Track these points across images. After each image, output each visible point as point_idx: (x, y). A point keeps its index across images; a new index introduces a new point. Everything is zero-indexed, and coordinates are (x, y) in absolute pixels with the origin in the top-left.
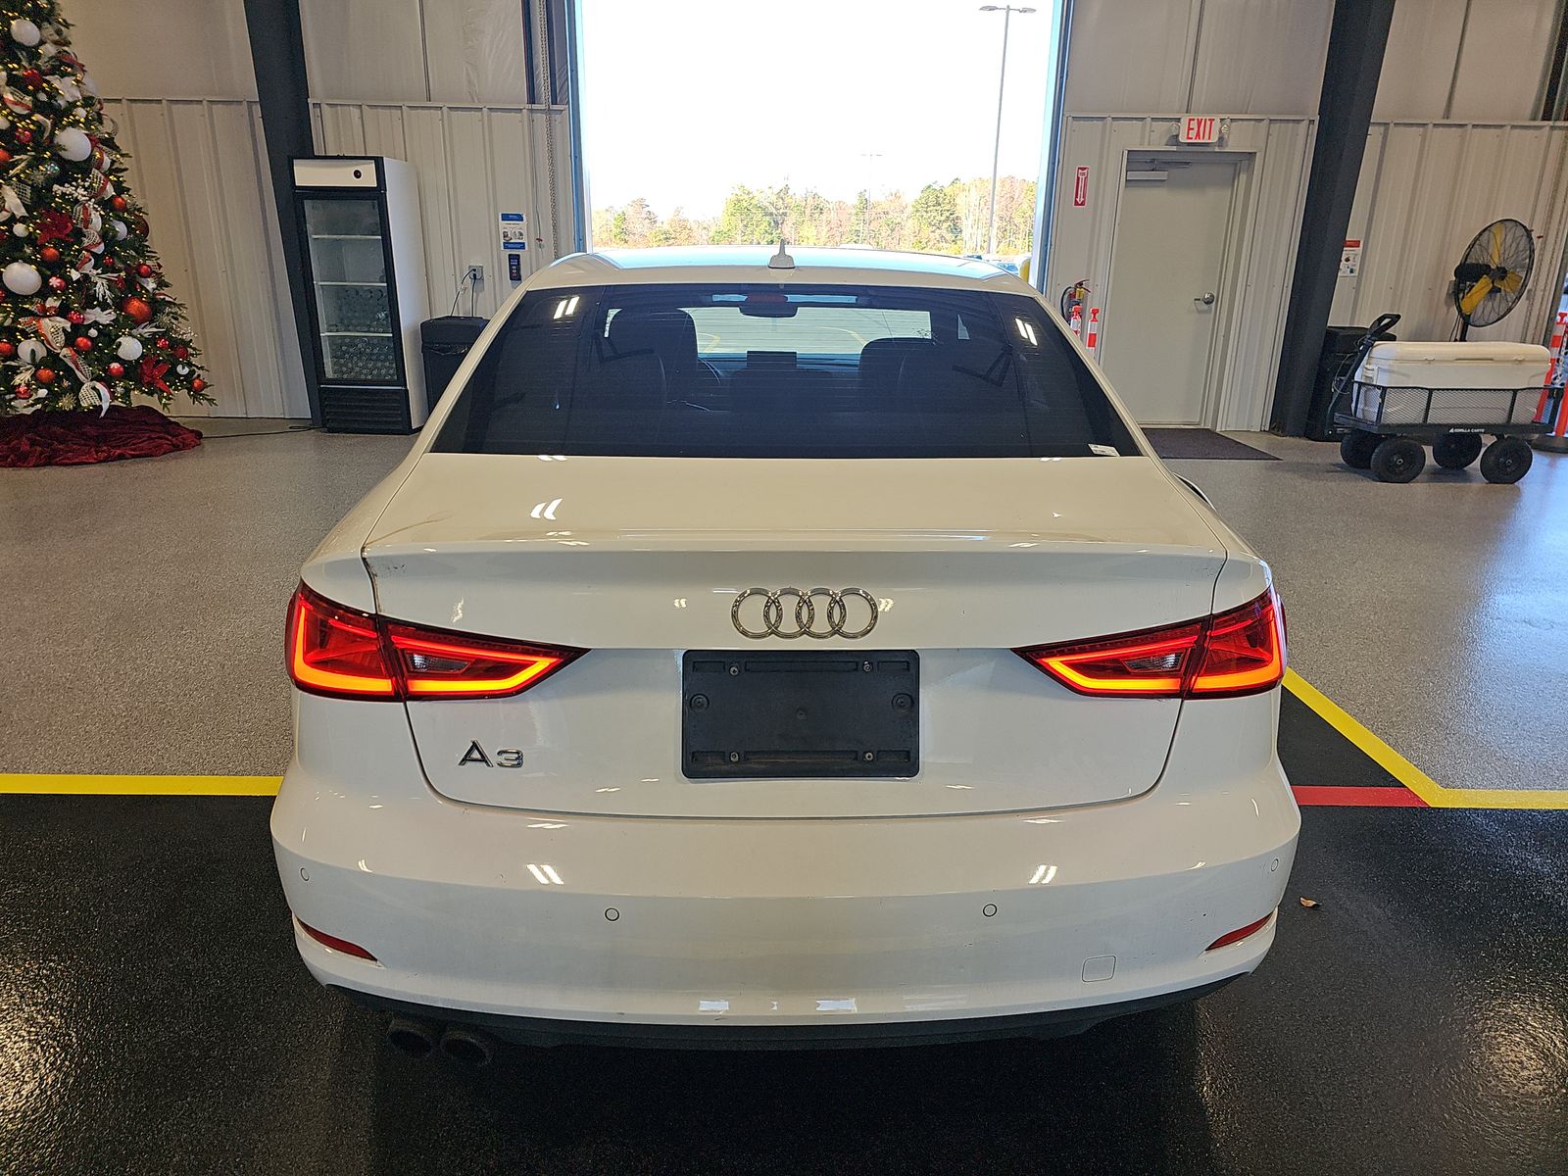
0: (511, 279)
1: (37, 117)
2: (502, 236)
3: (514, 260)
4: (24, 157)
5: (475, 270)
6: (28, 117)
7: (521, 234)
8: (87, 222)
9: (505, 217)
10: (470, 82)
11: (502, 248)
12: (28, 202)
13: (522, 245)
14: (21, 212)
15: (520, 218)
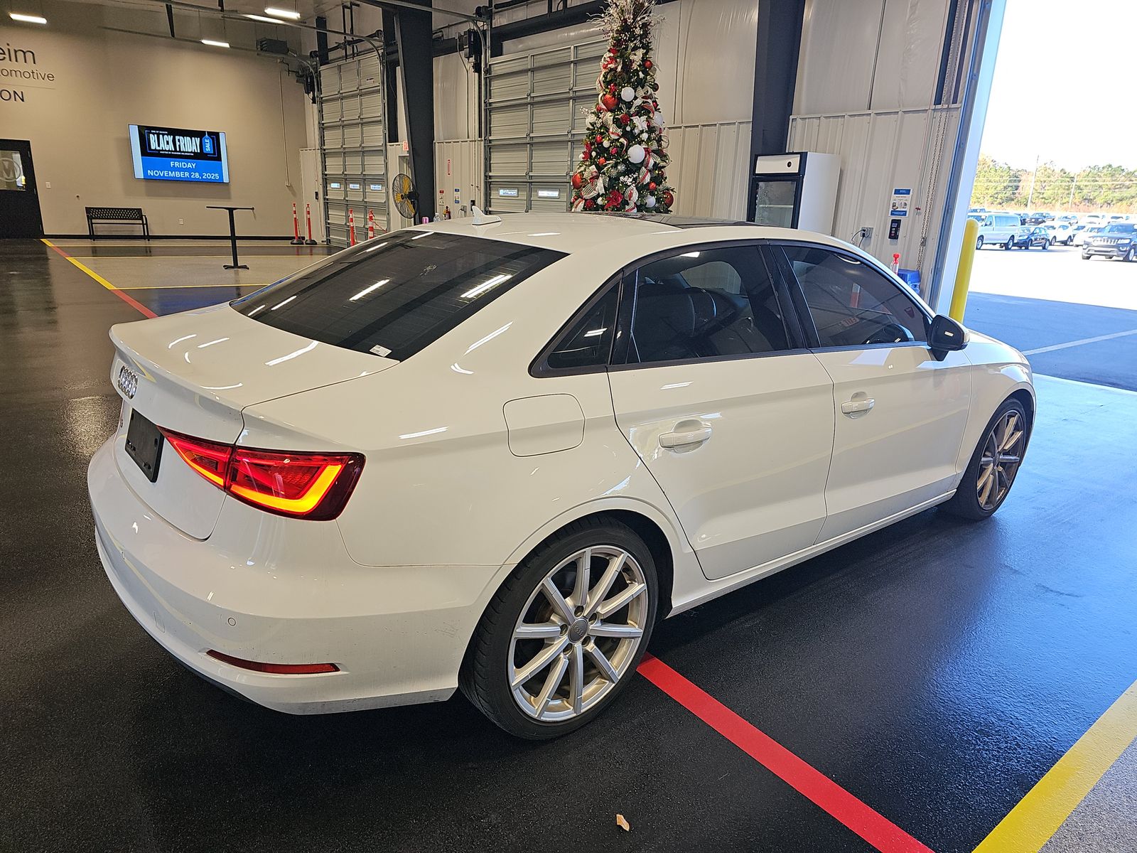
0: (889, 238)
1: (622, 140)
2: (891, 206)
3: (896, 224)
4: (611, 162)
5: (864, 231)
6: (617, 140)
7: (905, 204)
8: (631, 195)
9: (897, 192)
10: (900, 93)
11: (890, 215)
12: (606, 185)
13: (904, 213)
14: (603, 191)
15: (908, 192)
